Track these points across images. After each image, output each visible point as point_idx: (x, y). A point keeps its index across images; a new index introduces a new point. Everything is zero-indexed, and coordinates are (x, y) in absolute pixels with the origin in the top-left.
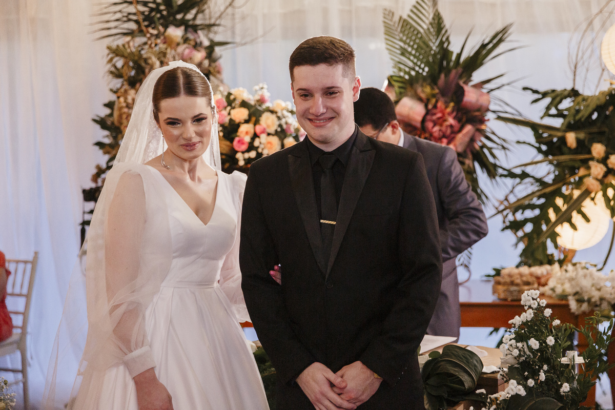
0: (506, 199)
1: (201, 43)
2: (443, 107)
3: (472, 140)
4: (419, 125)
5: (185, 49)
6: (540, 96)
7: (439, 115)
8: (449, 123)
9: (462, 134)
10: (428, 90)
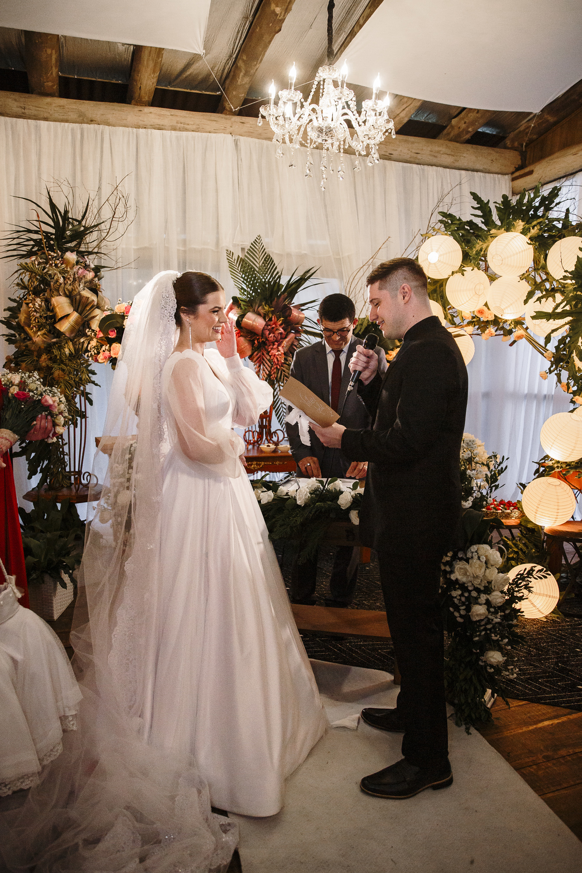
1: (89, 265)
2: (276, 320)
4: (260, 332)
5: (79, 269)
7: (274, 326)
8: (280, 332)
9: (287, 339)
10: (267, 308)
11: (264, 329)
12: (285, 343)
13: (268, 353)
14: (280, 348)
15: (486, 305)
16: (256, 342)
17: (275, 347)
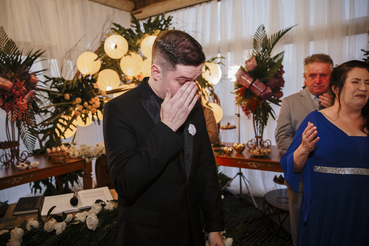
2: (20, 82)
4: (9, 90)
6: (48, 80)
8: (23, 89)
9: (29, 94)
10: (13, 74)
11: (12, 88)
12: (27, 96)
13: (16, 103)
14: (24, 100)
15: (141, 73)
16: (6, 97)
17: (20, 99)
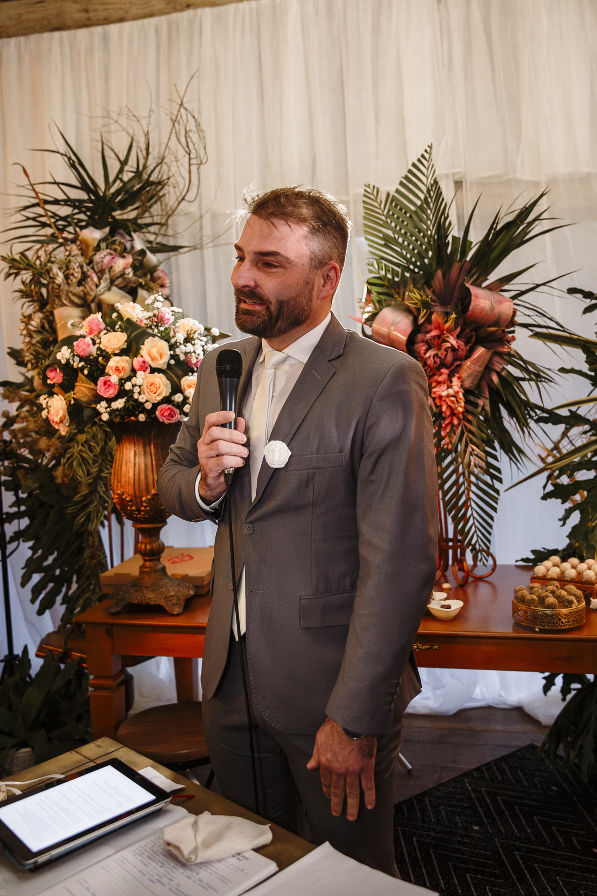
0: (556, 447)
1: (132, 247)
2: (440, 320)
3: (488, 368)
5: (104, 257)
7: (434, 333)
8: (450, 345)
9: (470, 361)
11: (413, 342)
12: (466, 369)
14: (455, 381)
17: (443, 377)
